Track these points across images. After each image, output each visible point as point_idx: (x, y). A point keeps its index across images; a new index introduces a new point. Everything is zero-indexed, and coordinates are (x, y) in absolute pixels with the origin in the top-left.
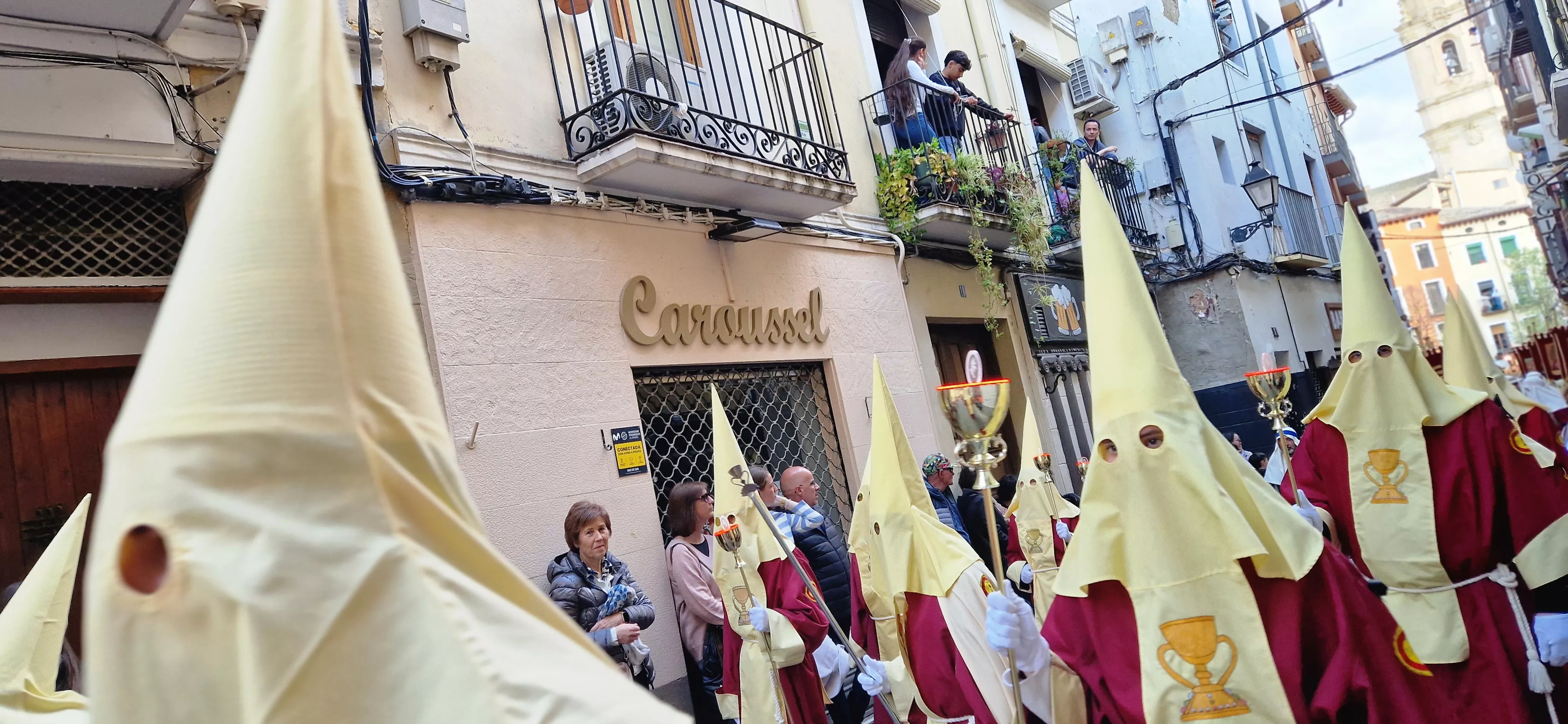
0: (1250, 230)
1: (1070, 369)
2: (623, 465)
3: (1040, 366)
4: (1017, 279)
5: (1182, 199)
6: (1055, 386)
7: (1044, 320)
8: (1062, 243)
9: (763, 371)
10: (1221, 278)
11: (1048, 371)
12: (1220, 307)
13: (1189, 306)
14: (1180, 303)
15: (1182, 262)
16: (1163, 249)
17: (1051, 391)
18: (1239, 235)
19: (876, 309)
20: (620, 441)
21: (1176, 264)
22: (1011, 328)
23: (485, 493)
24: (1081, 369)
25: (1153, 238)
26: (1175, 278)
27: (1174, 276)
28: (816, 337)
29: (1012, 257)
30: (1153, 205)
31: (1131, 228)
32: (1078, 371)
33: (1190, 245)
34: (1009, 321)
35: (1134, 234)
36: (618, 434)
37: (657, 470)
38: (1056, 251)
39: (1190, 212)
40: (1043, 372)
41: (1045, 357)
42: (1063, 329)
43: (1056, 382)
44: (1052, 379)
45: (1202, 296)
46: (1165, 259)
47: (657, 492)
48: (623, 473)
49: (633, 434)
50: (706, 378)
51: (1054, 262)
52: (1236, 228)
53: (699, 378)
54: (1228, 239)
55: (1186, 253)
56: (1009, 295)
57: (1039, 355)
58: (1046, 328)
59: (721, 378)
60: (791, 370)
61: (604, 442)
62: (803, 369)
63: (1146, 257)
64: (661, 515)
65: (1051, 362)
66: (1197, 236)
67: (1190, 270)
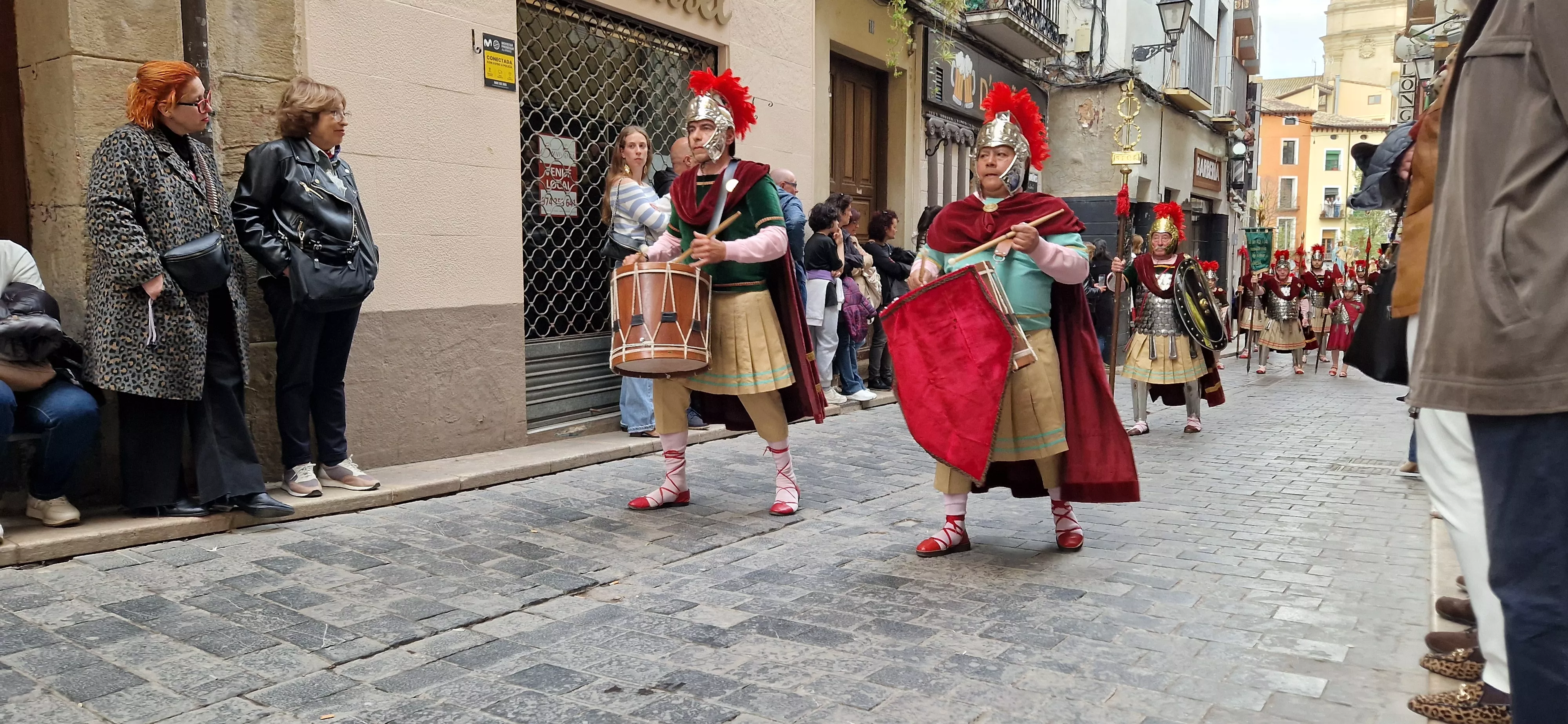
0: (1152, 51)
1: (953, 140)
2: (491, 75)
3: (927, 127)
4: (926, 32)
5: (1099, 4)
6: (936, 150)
7: (941, 83)
8: (978, 11)
9: (656, 36)
10: (1114, 92)
11: (932, 134)
12: (1105, 121)
13: (1077, 114)
14: (1069, 109)
15: (1081, 69)
16: (1069, 52)
17: (930, 154)
18: (1141, 54)
19: (783, 11)
20: (491, 49)
21: (1075, 69)
22: (909, 81)
23: (335, 50)
24: (963, 142)
25: (1063, 38)
26: (1070, 84)
27: (1071, 81)
28: (716, 16)
29: (927, 8)
30: (1071, 5)
31: (1045, 18)
32: (959, 144)
33: (1094, 53)
34: (908, 74)
35: (1046, 25)
36: (490, 41)
37: (526, 96)
38: (970, 19)
39: (1103, 19)
40: (928, 134)
41: (934, 119)
42: (956, 99)
43: (938, 145)
44: (935, 142)
45: (1091, 106)
46: (1067, 63)
47: (522, 118)
48: (489, 83)
49: (506, 46)
50: (594, 21)
51: (964, 30)
52: (1141, 47)
53: (587, 18)
54: (1130, 56)
55: (1089, 59)
56: (915, 46)
57: (928, 115)
58: (941, 92)
59: (610, 27)
60: (684, 45)
61: (474, 44)
62: (696, 48)
63: (1051, 52)
64: (522, 143)
65: (938, 126)
66: (1102, 45)
67: (1087, 78)
